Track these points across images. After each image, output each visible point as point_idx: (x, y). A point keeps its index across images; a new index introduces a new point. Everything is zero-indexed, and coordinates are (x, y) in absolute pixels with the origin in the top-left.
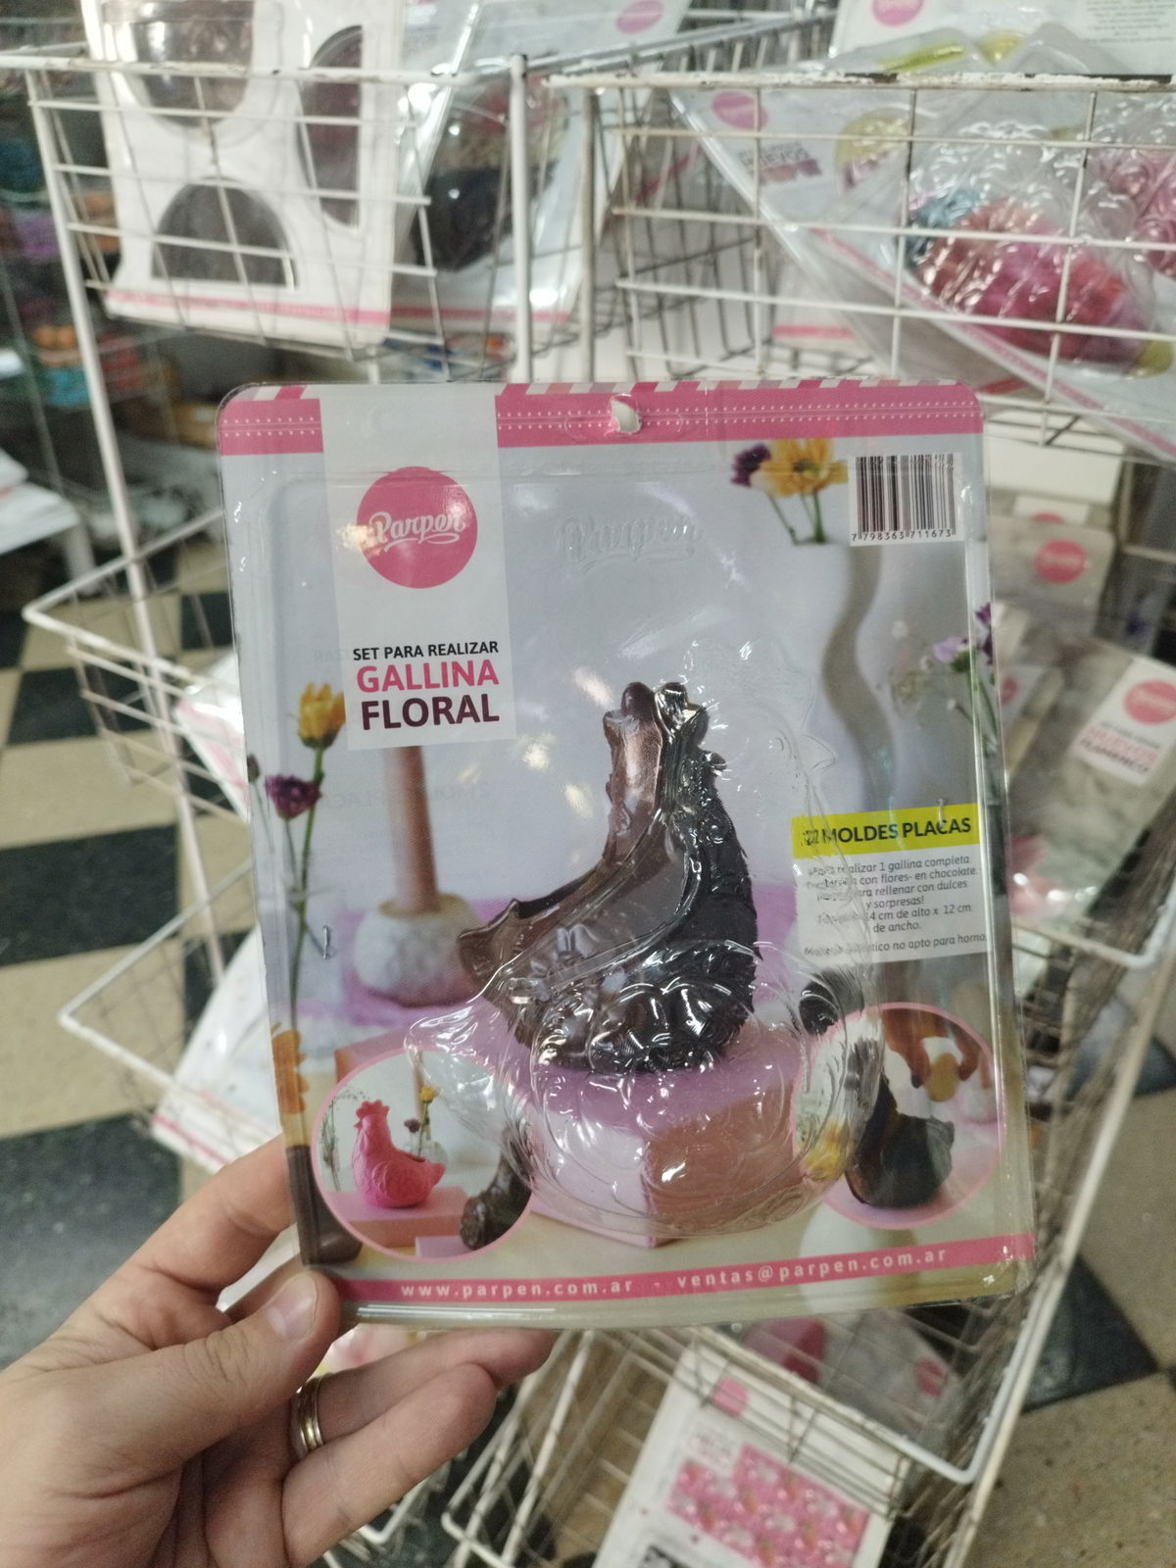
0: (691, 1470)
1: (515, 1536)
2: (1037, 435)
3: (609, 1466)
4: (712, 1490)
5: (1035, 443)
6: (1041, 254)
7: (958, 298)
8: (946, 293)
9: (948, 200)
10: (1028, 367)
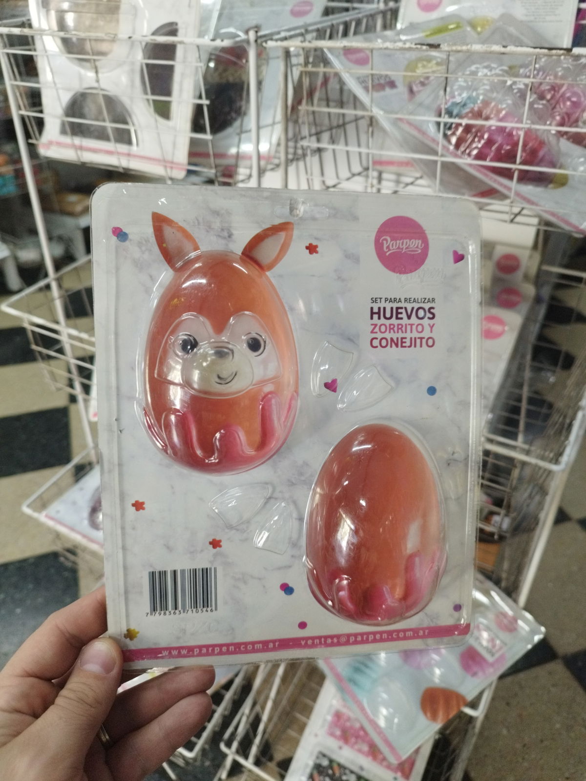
0: (338, 715)
1: (254, 750)
2: (507, 217)
3: (298, 715)
4: (348, 724)
5: (505, 221)
6: (507, 130)
7: (467, 151)
8: (462, 149)
9: (462, 103)
10: (501, 185)
